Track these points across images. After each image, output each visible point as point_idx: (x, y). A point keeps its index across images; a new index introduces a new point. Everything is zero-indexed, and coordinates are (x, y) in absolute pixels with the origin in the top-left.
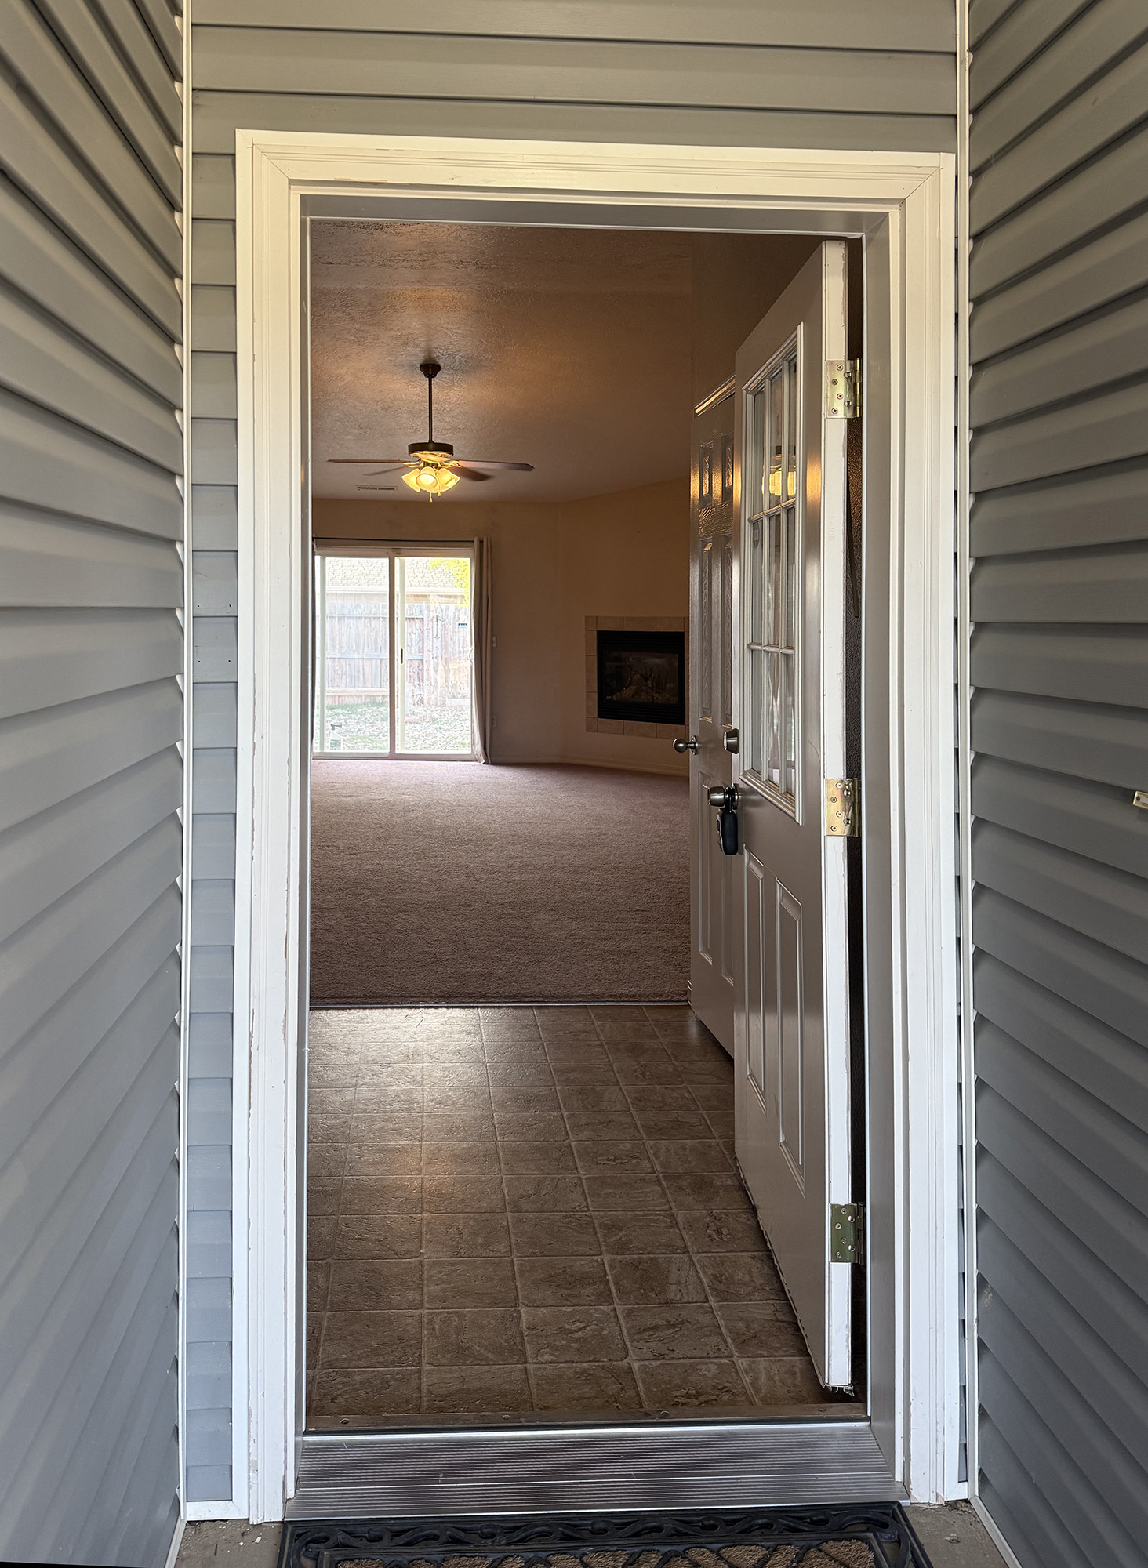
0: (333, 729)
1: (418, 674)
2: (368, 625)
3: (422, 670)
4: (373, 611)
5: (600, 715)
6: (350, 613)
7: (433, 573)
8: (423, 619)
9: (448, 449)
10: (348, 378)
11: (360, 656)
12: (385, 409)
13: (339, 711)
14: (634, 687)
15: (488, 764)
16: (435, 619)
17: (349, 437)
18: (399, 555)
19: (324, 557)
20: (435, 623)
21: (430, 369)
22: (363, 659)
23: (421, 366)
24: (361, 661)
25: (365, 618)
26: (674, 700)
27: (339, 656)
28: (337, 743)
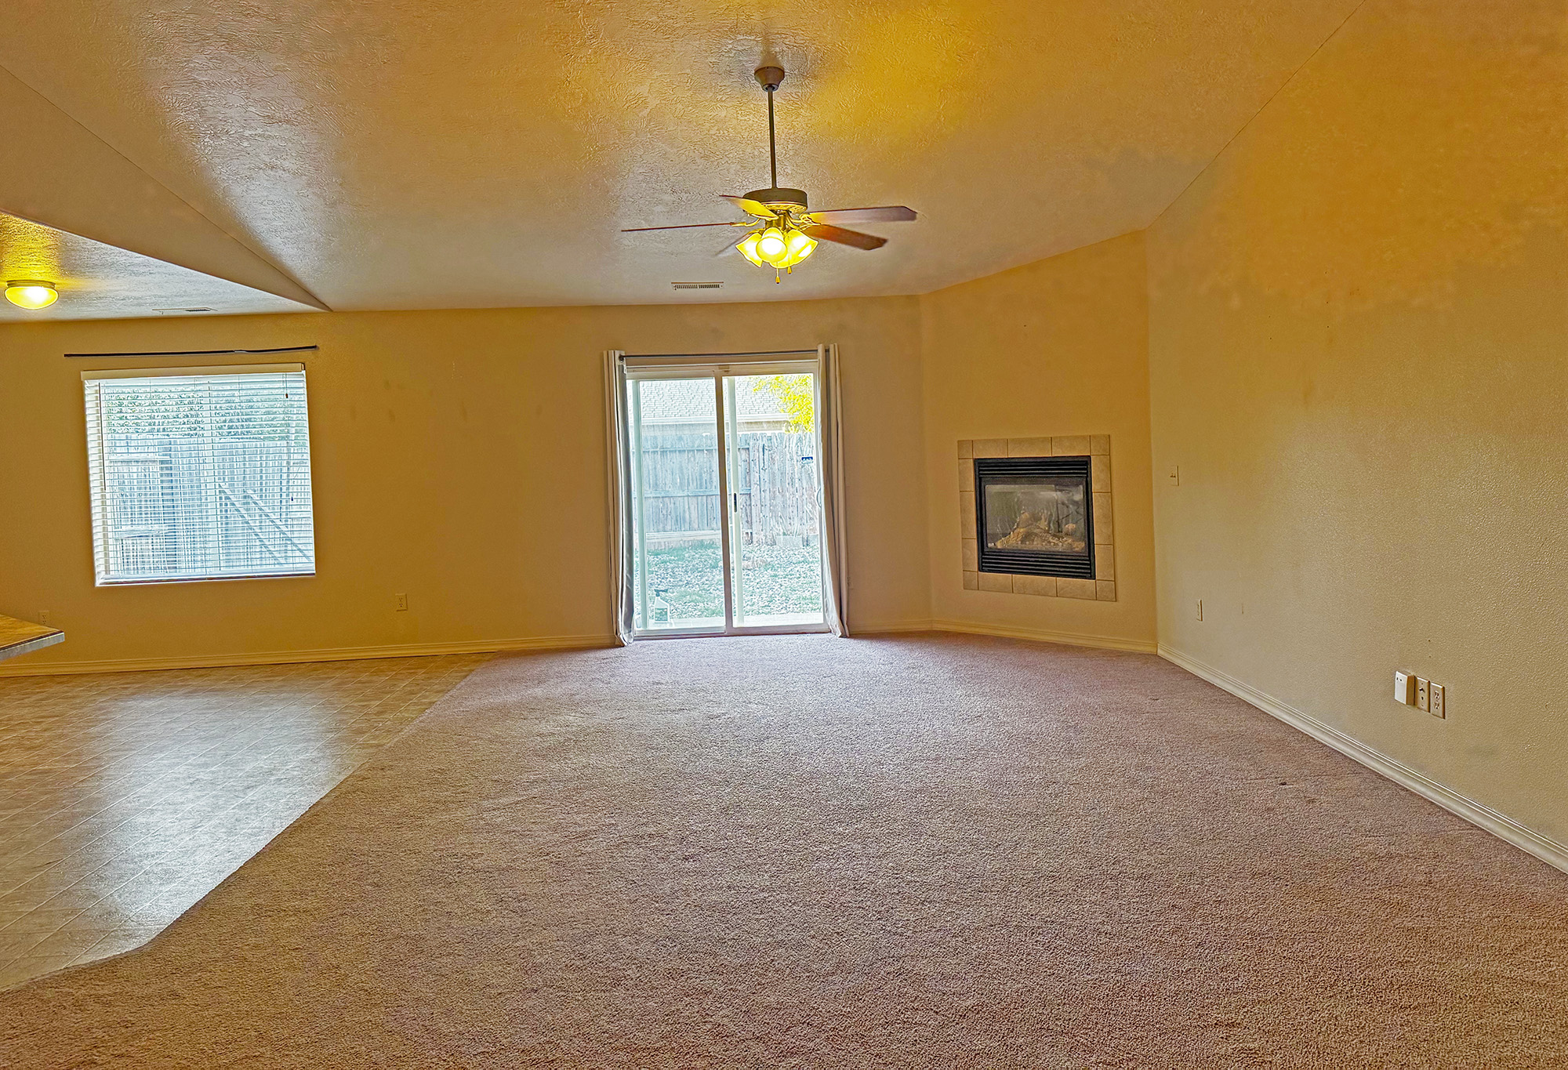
0: (658, 595)
1: (746, 510)
2: (692, 459)
3: (750, 505)
4: (697, 443)
5: (981, 568)
6: (672, 446)
7: (753, 399)
8: (748, 449)
9: (800, 197)
10: (653, 102)
11: (686, 494)
12: (705, 157)
13: (665, 557)
14: (1022, 530)
15: (847, 637)
16: (761, 450)
17: (659, 208)
18: (727, 373)
19: (638, 379)
20: (761, 453)
21: (770, 76)
22: (688, 496)
23: (756, 72)
24: (686, 498)
25: (689, 451)
26: (1080, 546)
27: (663, 494)
28: (662, 615)
